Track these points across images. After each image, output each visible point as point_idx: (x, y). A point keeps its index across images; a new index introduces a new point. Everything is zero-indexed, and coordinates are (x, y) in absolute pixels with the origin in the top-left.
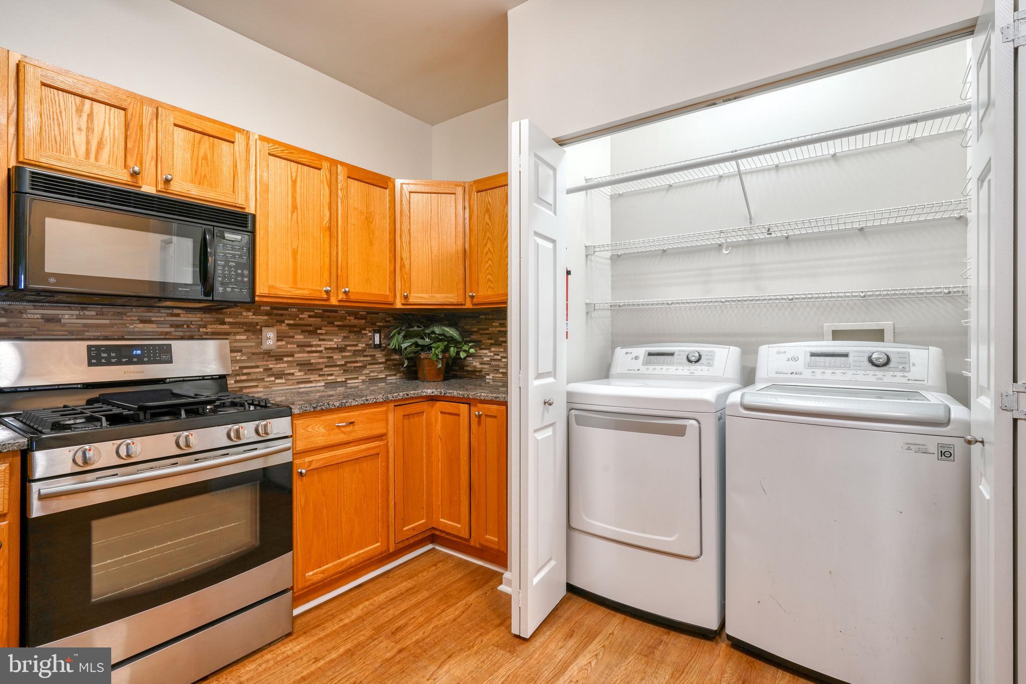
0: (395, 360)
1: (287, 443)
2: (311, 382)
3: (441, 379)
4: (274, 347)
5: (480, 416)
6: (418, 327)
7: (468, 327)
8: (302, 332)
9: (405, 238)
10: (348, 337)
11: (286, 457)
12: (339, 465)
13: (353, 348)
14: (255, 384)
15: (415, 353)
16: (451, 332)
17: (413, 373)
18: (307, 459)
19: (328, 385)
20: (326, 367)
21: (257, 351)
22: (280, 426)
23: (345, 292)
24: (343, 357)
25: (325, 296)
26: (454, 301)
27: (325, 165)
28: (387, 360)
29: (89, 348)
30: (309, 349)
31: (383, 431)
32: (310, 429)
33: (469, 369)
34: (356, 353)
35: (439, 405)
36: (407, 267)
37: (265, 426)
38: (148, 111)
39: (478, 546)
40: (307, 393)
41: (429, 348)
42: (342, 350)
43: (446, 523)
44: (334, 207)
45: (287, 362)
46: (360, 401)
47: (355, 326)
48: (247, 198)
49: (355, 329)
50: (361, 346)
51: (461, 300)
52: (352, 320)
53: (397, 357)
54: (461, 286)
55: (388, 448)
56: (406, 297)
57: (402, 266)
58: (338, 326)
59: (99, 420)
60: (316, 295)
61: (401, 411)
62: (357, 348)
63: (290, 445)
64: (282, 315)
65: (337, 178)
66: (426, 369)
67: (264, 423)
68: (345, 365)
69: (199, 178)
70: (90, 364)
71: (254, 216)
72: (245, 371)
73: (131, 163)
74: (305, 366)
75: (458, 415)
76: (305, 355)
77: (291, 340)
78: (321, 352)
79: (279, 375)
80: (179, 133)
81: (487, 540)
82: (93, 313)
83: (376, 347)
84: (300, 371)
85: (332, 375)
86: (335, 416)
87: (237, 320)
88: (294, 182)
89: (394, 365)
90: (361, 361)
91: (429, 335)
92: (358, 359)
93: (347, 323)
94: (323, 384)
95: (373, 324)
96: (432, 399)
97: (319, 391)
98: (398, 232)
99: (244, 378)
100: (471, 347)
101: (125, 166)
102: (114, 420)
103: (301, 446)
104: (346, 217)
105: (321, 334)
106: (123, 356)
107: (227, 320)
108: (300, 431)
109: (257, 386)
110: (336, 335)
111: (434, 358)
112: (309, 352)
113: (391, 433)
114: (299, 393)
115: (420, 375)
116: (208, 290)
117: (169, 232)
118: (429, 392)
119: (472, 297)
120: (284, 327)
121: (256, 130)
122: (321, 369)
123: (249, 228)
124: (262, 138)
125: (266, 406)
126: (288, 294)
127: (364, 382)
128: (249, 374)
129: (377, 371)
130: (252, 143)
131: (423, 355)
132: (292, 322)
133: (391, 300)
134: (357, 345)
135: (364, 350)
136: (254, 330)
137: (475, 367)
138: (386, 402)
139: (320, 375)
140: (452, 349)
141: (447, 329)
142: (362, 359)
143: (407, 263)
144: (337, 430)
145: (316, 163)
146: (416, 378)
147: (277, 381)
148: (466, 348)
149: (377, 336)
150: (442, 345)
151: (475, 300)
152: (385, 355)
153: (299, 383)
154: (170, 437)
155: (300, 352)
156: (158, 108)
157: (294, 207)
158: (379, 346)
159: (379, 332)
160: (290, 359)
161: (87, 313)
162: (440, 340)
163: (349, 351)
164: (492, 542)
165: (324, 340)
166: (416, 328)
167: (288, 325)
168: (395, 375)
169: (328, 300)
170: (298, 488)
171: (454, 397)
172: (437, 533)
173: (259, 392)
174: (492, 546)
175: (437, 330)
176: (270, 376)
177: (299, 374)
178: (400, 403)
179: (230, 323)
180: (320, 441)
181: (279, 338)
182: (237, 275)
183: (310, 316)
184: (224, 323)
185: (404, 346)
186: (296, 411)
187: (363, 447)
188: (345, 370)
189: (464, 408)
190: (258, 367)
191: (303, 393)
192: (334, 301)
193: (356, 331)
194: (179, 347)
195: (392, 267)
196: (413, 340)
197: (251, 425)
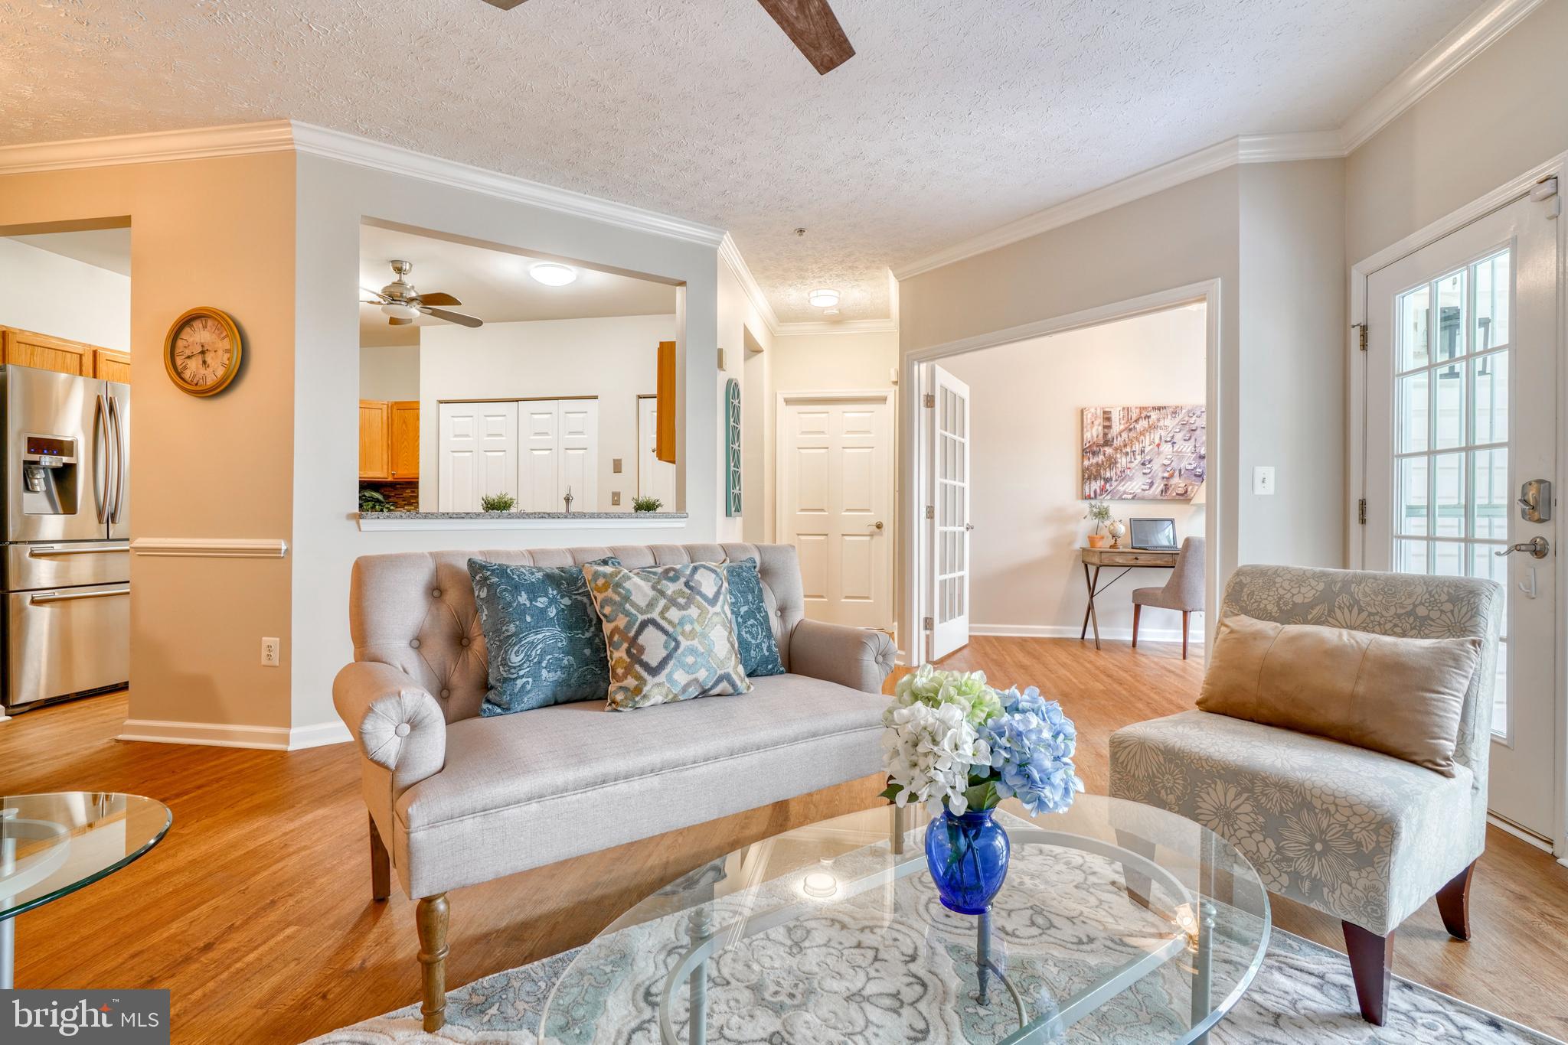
16: (376, 496)
26: (381, 476)
51: (386, 476)
54: (385, 467)
100: (391, 506)
119: (393, 475)
140: (378, 506)
141: (373, 494)
148: (387, 506)
151: (395, 476)
175: (368, 495)
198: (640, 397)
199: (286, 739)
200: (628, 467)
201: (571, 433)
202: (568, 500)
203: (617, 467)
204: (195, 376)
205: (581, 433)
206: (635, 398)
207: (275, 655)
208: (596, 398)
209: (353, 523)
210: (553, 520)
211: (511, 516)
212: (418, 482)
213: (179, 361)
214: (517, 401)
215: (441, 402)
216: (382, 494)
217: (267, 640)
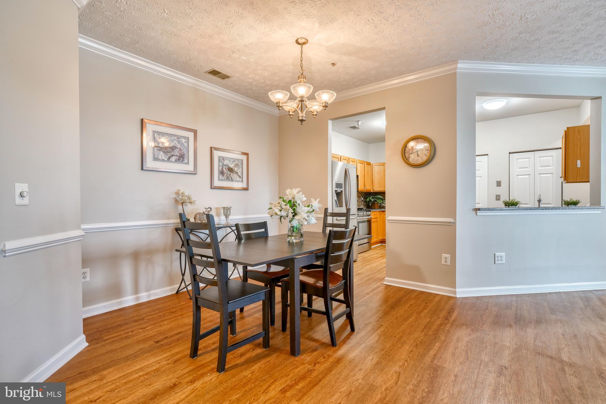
3: (379, 208)
9: (373, 176)
16: (381, 197)
18: (372, 220)
26: (384, 190)
28: (364, 204)
44: (364, 171)
56: (374, 189)
61: (379, 213)
104: (366, 173)
130: (357, 161)
143: (374, 181)
145: (363, 163)
149: (362, 198)
170: (372, 225)
180: (373, 217)
187: (376, 219)
195: (371, 183)
198: (510, 154)
199: (455, 293)
200: (504, 184)
202: (539, 201)
203: (499, 184)
204: (413, 160)
206: (508, 154)
207: (449, 261)
208: (487, 155)
209: (474, 212)
210: (547, 210)
211: (519, 209)
213: (407, 155)
217: (444, 255)
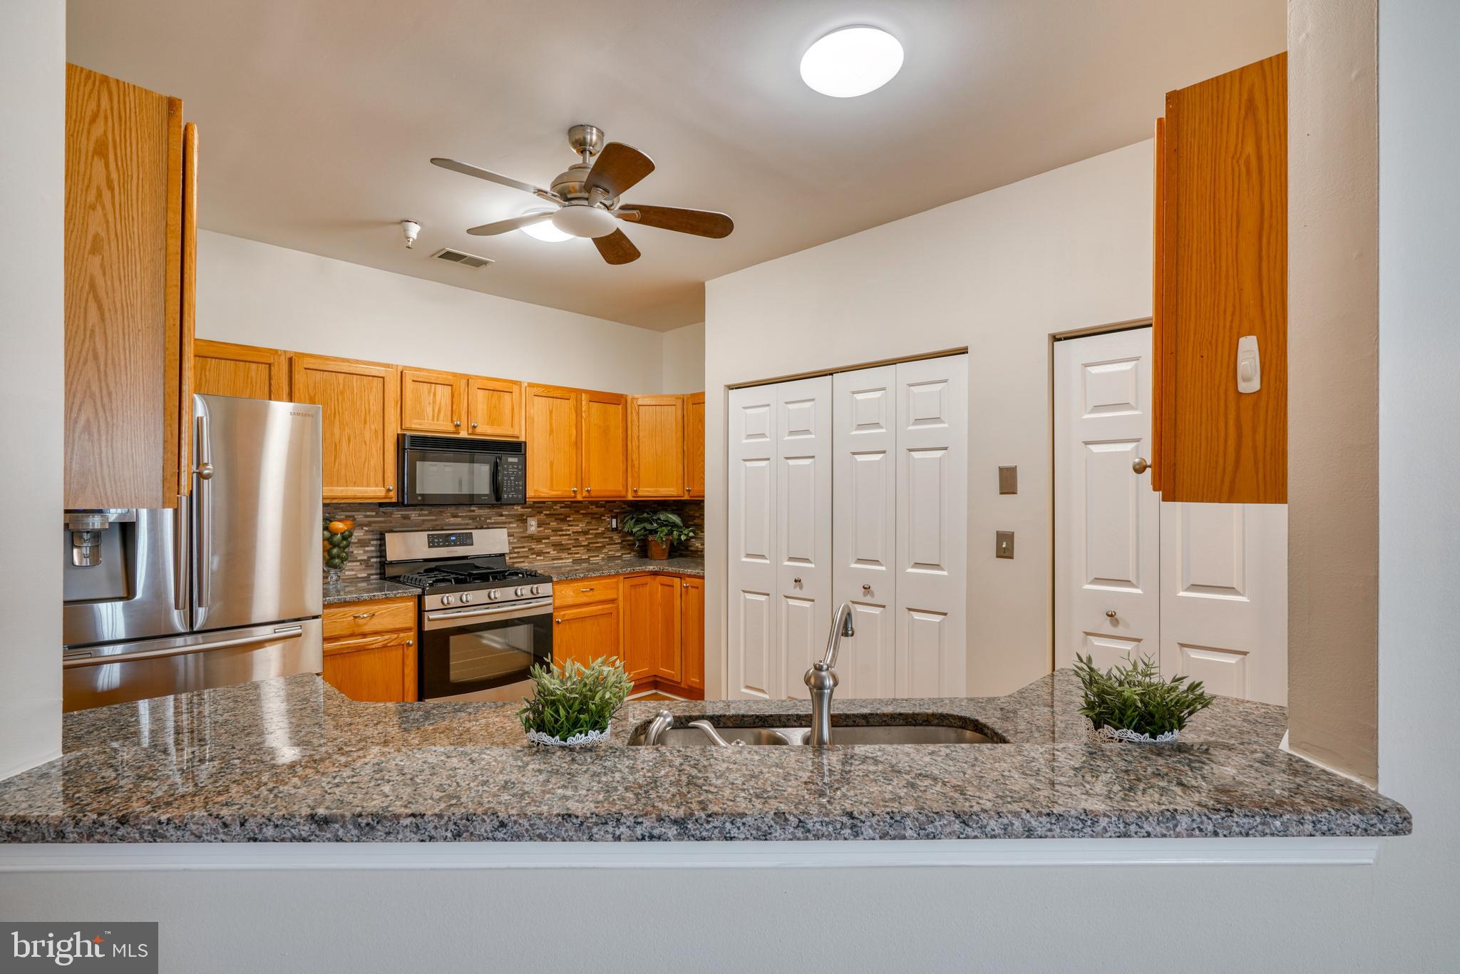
0: (630, 540)
1: (549, 601)
2: (562, 559)
3: (666, 557)
4: (535, 532)
5: (687, 587)
6: (648, 514)
7: (691, 513)
8: (556, 519)
9: (635, 443)
10: (591, 523)
11: (549, 610)
12: (583, 618)
13: (595, 532)
14: (522, 560)
15: (644, 536)
16: (674, 518)
17: (644, 552)
18: (562, 613)
19: (576, 561)
20: (574, 547)
21: (524, 535)
22: (545, 589)
23: (588, 491)
24: (587, 539)
25: (573, 495)
26: (675, 494)
27: (573, 395)
28: (623, 541)
29: (428, 535)
30: (561, 533)
31: (615, 596)
32: (563, 592)
33: (692, 549)
34: (597, 535)
35: (659, 578)
36: (637, 466)
37: (537, 588)
38: (463, 382)
39: (686, 687)
40: (560, 567)
41: (655, 532)
42: (585, 533)
43: (664, 671)
44: (579, 425)
45: (545, 543)
46: (597, 574)
47: (597, 514)
48: (520, 430)
49: (596, 516)
50: (601, 530)
51: (680, 493)
52: (594, 509)
53: (631, 538)
54: (680, 481)
55: (618, 609)
56: (636, 491)
57: (633, 466)
58: (582, 514)
59: (451, 581)
60: (566, 494)
61: (629, 582)
62: (598, 531)
63: (551, 601)
64: (541, 507)
65: (581, 403)
66: (653, 550)
67: (536, 586)
68: (588, 545)
69: (492, 421)
70: (430, 547)
71: (525, 443)
72: (516, 550)
73: (455, 419)
74: (559, 547)
75: (673, 586)
76: (558, 538)
77: (548, 526)
78: (569, 535)
79: (539, 554)
80: (481, 393)
81: (693, 682)
82: (427, 512)
83: (613, 530)
84: (554, 550)
85: (578, 553)
86: (580, 584)
87: (511, 513)
88: (551, 412)
89: (629, 545)
90: (601, 542)
91: (656, 521)
92: (599, 540)
93: (590, 511)
94: (571, 560)
95: (611, 511)
96: (655, 574)
97: (568, 566)
98: (629, 438)
99: (515, 555)
100: (690, 531)
101: (452, 421)
102: (458, 581)
103: (558, 603)
104: (588, 432)
105: (570, 521)
106: (446, 541)
107: (504, 513)
108: (558, 593)
109: (524, 562)
110: (581, 521)
111: (659, 541)
112: (560, 535)
113: (621, 598)
114: (553, 568)
115: (649, 554)
116: (498, 498)
117: (472, 461)
118: (651, 568)
119: (689, 491)
120: (542, 516)
121: (526, 378)
122: (570, 549)
123: (523, 452)
124: (531, 385)
125: (535, 576)
126: (547, 495)
127: (603, 559)
128: (518, 552)
129: (614, 550)
130: (523, 390)
131: (650, 538)
132: (548, 512)
133: (623, 493)
134: (597, 529)
135: (603, 533)
136: (522, 520)
137: (697, 547)
138: (617, 575)
139: (569, 554)
140: (675, 532)
141: (670, 516)
142: (602, 540)
143: (636, 463)
144: (582, 594)
145: (567, 395)
146: (646, 556)
147: (538, 558)
148: (686, 532)
149: (614, 521)
150: (665, 530)
151: (691, 493)
152: (622, 537)
153: (553, 559)
154: (485, 592)
155: (554, 536)
156: (468, 379)
157: (551, 431)
158: (616, 529)
159: (616, 517)
160: (547, 541)
161: (424, 512)
162: (666, 525)
163: (592, 534)
164: (695, 682)
165: (572, 525)
166: (645, 515)
167: (545, 515)
168: (630, 553)
169: (575, 497)
170: (557, 631)
171: (669, 572)
172: (658, 679)
173: (525, 565)
174: (695, 686)
175: (662, 517)
176: (532, 554)
177: (553, 553)
178: (628, 577)
179: (506, 515)
180: (570, 601)
181: (539, 525)
182: (516, 485)
183: (561, 507)
184: (502, 515)
185: (634, 530)
186: (555, 579)
187: (600, 607)
188: (588, 548)
189: (677, 580)
190: (524, 547)
191: (557, 567)
192: (579, 498)
193: (598, 518)
194: (477, 534)
195: (625, 467)
196: (642, 525)
197: (529, 587)
198: (1055, 338)
200: (1031, 482)
201: (918, 421)
203: (1008, 481)
205: (937, 420)
206: (1045, 342)
208: (964, 351)
212: (703, 501)
214: (831, 373)
215: (731, 387)
216: (679, 515)
